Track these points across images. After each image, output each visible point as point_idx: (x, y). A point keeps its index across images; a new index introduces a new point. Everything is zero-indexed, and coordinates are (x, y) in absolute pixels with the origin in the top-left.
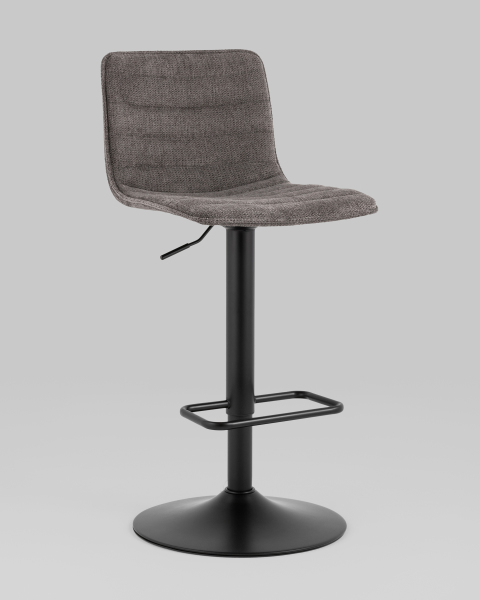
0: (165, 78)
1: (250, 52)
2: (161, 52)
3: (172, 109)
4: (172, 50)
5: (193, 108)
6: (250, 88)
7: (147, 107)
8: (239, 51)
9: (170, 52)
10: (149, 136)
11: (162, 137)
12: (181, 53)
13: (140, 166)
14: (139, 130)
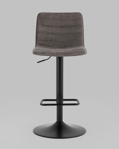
0: (55, 19)
1: (79, 13)
2: (56, 13)
3: (56, 27)
4: (59, 12)
5: (62, 27)
6: (77, 22)
7: (49, 26)
8: (76, 13)
9: (58, 13)
10: (49, 33)
11: (52, 33)
12: (61, 13)
13: (45, 40)
14: (46, 31)
